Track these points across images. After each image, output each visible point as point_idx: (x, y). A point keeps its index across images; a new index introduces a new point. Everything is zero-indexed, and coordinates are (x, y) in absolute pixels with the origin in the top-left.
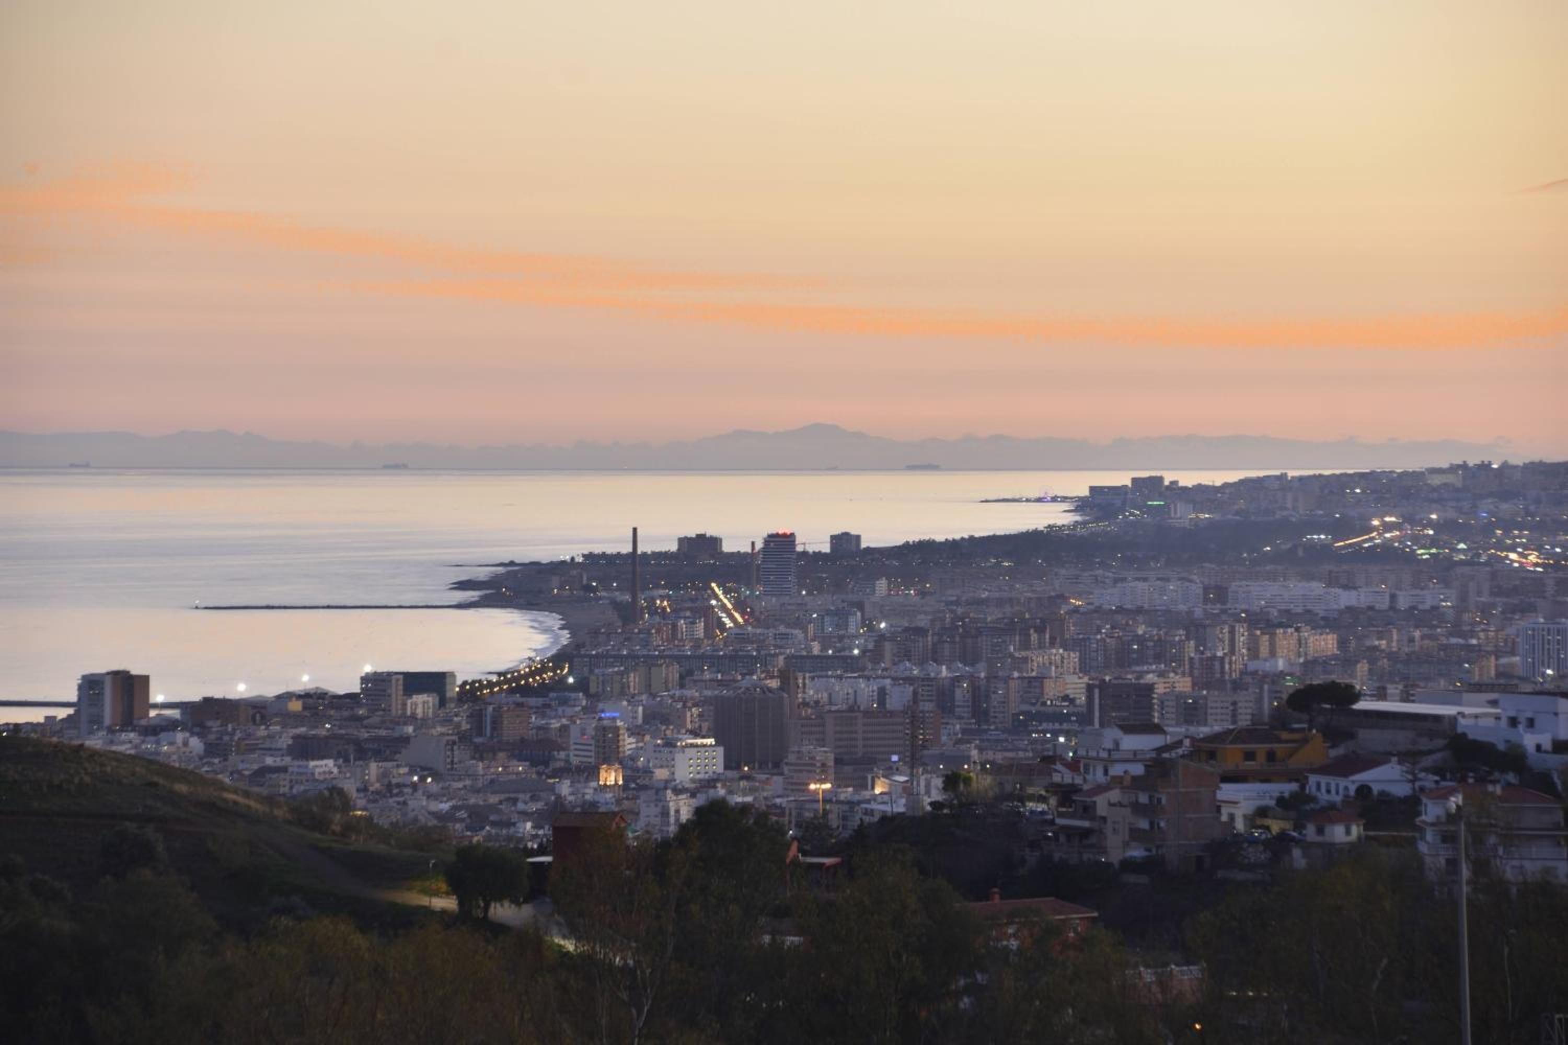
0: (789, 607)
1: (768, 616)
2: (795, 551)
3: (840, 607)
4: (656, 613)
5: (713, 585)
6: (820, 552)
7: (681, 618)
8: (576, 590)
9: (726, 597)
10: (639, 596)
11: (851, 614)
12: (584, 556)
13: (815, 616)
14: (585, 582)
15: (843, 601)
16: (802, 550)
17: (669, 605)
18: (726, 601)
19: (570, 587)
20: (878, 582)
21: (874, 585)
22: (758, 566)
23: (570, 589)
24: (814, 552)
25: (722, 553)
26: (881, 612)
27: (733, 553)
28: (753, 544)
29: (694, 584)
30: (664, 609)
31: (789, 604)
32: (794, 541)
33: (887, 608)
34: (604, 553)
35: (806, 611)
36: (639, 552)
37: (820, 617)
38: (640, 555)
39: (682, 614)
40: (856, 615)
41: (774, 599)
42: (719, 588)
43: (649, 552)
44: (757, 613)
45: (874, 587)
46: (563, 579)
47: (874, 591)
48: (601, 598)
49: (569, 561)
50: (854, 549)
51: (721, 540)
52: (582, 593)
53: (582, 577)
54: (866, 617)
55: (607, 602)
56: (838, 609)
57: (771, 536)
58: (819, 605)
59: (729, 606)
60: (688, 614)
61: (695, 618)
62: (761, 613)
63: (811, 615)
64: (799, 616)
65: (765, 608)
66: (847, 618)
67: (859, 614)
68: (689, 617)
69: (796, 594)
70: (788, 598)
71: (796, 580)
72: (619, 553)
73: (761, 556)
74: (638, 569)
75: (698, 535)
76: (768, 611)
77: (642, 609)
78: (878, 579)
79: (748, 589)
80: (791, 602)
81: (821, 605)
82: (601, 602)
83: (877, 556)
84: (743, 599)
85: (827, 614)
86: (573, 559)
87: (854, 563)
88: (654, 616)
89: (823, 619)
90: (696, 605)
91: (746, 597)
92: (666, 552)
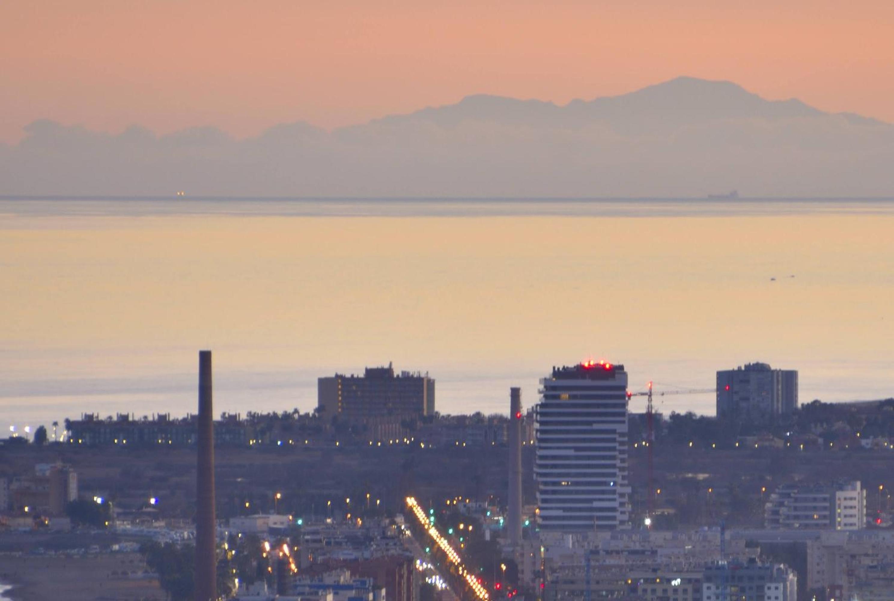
0: (611, 561)
1: (555, 582)
2: (623, 414)
3: (743, 559)
4: (261, 573)
5: (411, 501)
6: (690, 416)
7: (326, 588)
8: (50, 516)
9: (443, 533)
10: (218, 529)
11: (772, 579)
12: (70, 425)
13: (676, 582)
14: (73, 494)
15: (750, 544)
16: (643, 411)
17: (296, 556)
18: (443, 544)
19: (32, 509)
20: (839, 494)
21: (832, 500)
22: (530, 451)
23: (35, 515)
24: (675, 417)
25: (433, 417)
26: (850, 573)
27: (462, 419)
28: (515, 394)
29: (359, 500)
30: (283, 563)
31: (608, 553)
32: (624, 388)
33: (867, 561)
34: (124, 419)
35: (655, 570)
36: (216, 416)
37: (690, 588)
38: (219, 423)
39: (328, 580)
40: (785, 581)
41: (570, 540)
42: (426, 511)
43: (244, 416)
44: (527, 577)
45: (832, 509)
46: (15, 486)
47: (832, 517)
48: (116, 537)
49: (31, 439)
50: (779, 406)
51: (431, 384)
52: (65, 523)
53: (65, 485)
54: (811, 584)
55: (135, 546)
56: (736, 566)
57: (558, 374)
58: (686, 555)
59: (453, 557)
60: (345, 577)
61: (362, 587)
62: (538, 574)
63: (669, 581)
64: (635, 581)
65: (546, 561)
66: (761, 588)
67: (792, 577)
68: (348, 587)
69: (628, 526)
70: (607, 535)
71: (628, 490)
72: (162, 418)
73: (537, 426)
74: (214, 460)
75: (369, 372)
76: (553, 571)
77: (225, 563)
78: (841, 488)
79: (502, 511)
80: (614, 545)
81: (692, 554)
82: (116, 547)
83: (839, 425)
84: (488, 537)
85: (709, 579)
86: (41, 433)
87: (779, 443)
88: (257, 584)
89: (697, 590)
90: (367, 554)
91: (496, 534)
92: (287, 416)
